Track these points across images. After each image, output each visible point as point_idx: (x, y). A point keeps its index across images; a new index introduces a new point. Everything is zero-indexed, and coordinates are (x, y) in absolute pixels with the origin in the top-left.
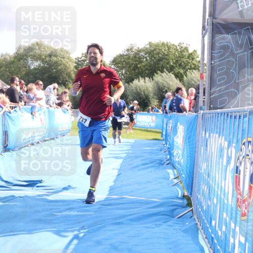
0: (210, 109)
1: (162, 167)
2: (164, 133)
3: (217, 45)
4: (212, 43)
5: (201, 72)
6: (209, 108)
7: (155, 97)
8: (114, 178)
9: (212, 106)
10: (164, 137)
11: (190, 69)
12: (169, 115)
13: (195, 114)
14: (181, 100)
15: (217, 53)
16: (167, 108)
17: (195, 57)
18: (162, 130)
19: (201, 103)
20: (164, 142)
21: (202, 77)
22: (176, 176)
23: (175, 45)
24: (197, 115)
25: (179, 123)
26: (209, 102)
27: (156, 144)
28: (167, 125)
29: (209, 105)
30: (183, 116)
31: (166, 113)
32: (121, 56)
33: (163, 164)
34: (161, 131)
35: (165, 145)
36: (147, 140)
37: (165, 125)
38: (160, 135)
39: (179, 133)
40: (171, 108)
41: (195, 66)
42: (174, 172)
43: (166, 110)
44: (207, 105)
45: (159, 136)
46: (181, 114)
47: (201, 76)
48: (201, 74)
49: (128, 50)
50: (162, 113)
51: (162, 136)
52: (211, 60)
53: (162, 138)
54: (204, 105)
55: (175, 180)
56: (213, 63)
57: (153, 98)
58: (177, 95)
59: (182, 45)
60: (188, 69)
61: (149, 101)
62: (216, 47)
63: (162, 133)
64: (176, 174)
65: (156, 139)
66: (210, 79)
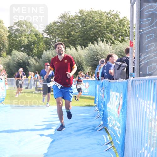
0: (140, 76)
1: (95, 133)
2: (97, 99)
3: (146, 13)
4: (140, 12)
5: (130, 39)
6: (138, 75)
7: (88, 64)
8: (48, 145)
9: (141, 73)
10: (97, 103)
11: (122, 36)
12: (101, 82)
13: (125, 80)
14: (111, 66)
15: (146, 21)
16: (100, 75)
17: (126, 23)
18: (96, 96)
19: (131, 70)
20: (97, 108)
21: (132, 45)
22: (109, 142)
23: (107, 12)
24: (128, 82)
25: (111, 90)
26: (138, 69)
27: (89, 110)
28: (99, 91)
29: (138, 72)
30: (114, 83)
31: (99, 79)
32: (55, 23)
33: (96, 130)
34: (94, 97)
35: (99, 111)
36: (80, 106)
37: (98, 92)
38: (93, 101)
39: (111, 99)
40: (103, 75)
41: (126, 33)
42: (106, 137)
43: (99, 77)
44: (137, 72)
45: (92, 103)
46: (112, 81)
47: (130, 44)
48: (131, 42)
49: (62, 17)
50: (95, 79)
51: (95, 103)
52: (140, 28)
53: (95, 105)
54: (134, 72)
55: (108, 145)
56: (141, 31)
57: (85, 65)
58: (108, 62)
59: (113, 13)
60: (120, 35)
61: (83, 68)
62: (144, 15)
63: (95, 99)
64: (109, 139)
65: (89, 106)
66: (139, 47)
